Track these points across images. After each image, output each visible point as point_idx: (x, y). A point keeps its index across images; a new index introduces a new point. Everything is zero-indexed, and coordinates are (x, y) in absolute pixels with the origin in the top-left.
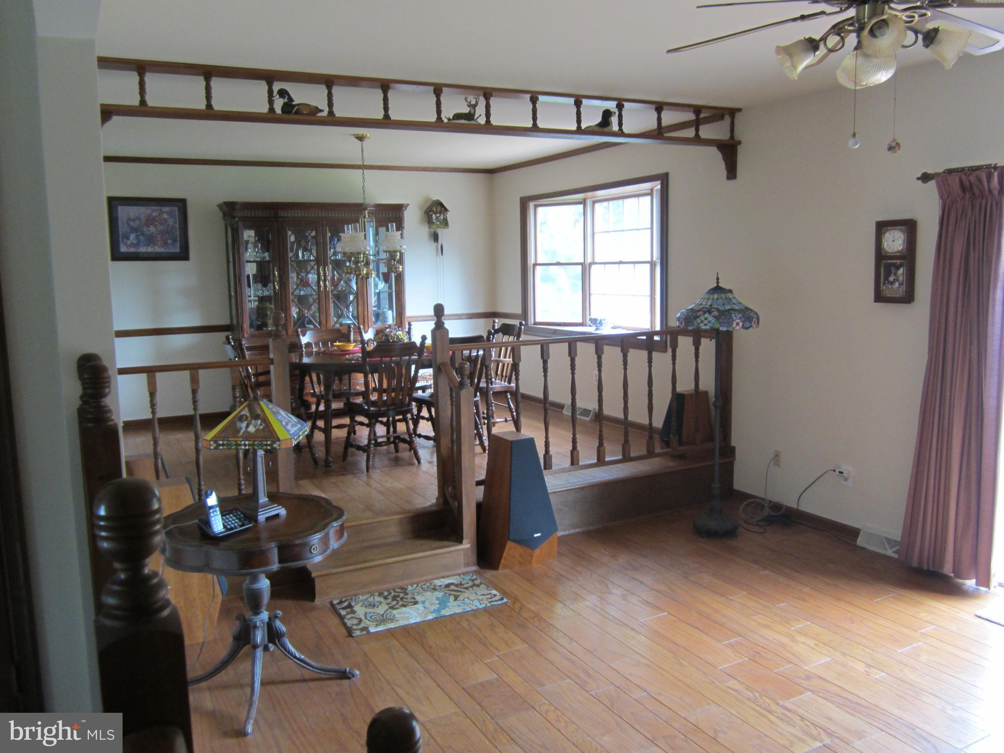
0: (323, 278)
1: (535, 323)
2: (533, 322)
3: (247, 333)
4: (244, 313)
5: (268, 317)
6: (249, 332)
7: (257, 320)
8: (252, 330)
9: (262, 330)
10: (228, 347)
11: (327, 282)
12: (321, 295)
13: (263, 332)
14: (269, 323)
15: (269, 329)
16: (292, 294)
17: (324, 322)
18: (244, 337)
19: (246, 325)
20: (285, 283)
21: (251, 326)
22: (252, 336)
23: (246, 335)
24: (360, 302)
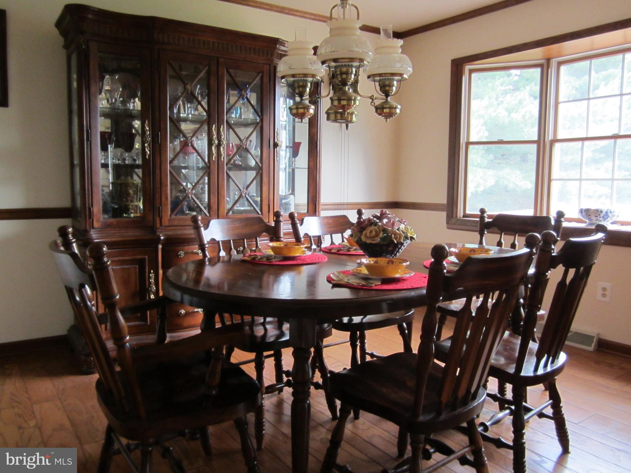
0: (216, 142)
1: (465, 216)
2: (462, 214)
3: (98, 221)
4: (95, 189)
5: (129, 199)
6: (102, 220)
7: (113, 203)
8: (106, 216)
9: (121, 216)
10: (65, 259)
11: (222, 149)
12: (212, 166)
13: (123, 219)
14: (131, 207)
15: (132, 215)
16: (171, 162)
17: (214, 207)
18: (93, 228)
19: (97, 208)
20: (160, 145)
21: (105, 210)
22: (106, 226)
23: (96, 225)
24: (265, 179)
